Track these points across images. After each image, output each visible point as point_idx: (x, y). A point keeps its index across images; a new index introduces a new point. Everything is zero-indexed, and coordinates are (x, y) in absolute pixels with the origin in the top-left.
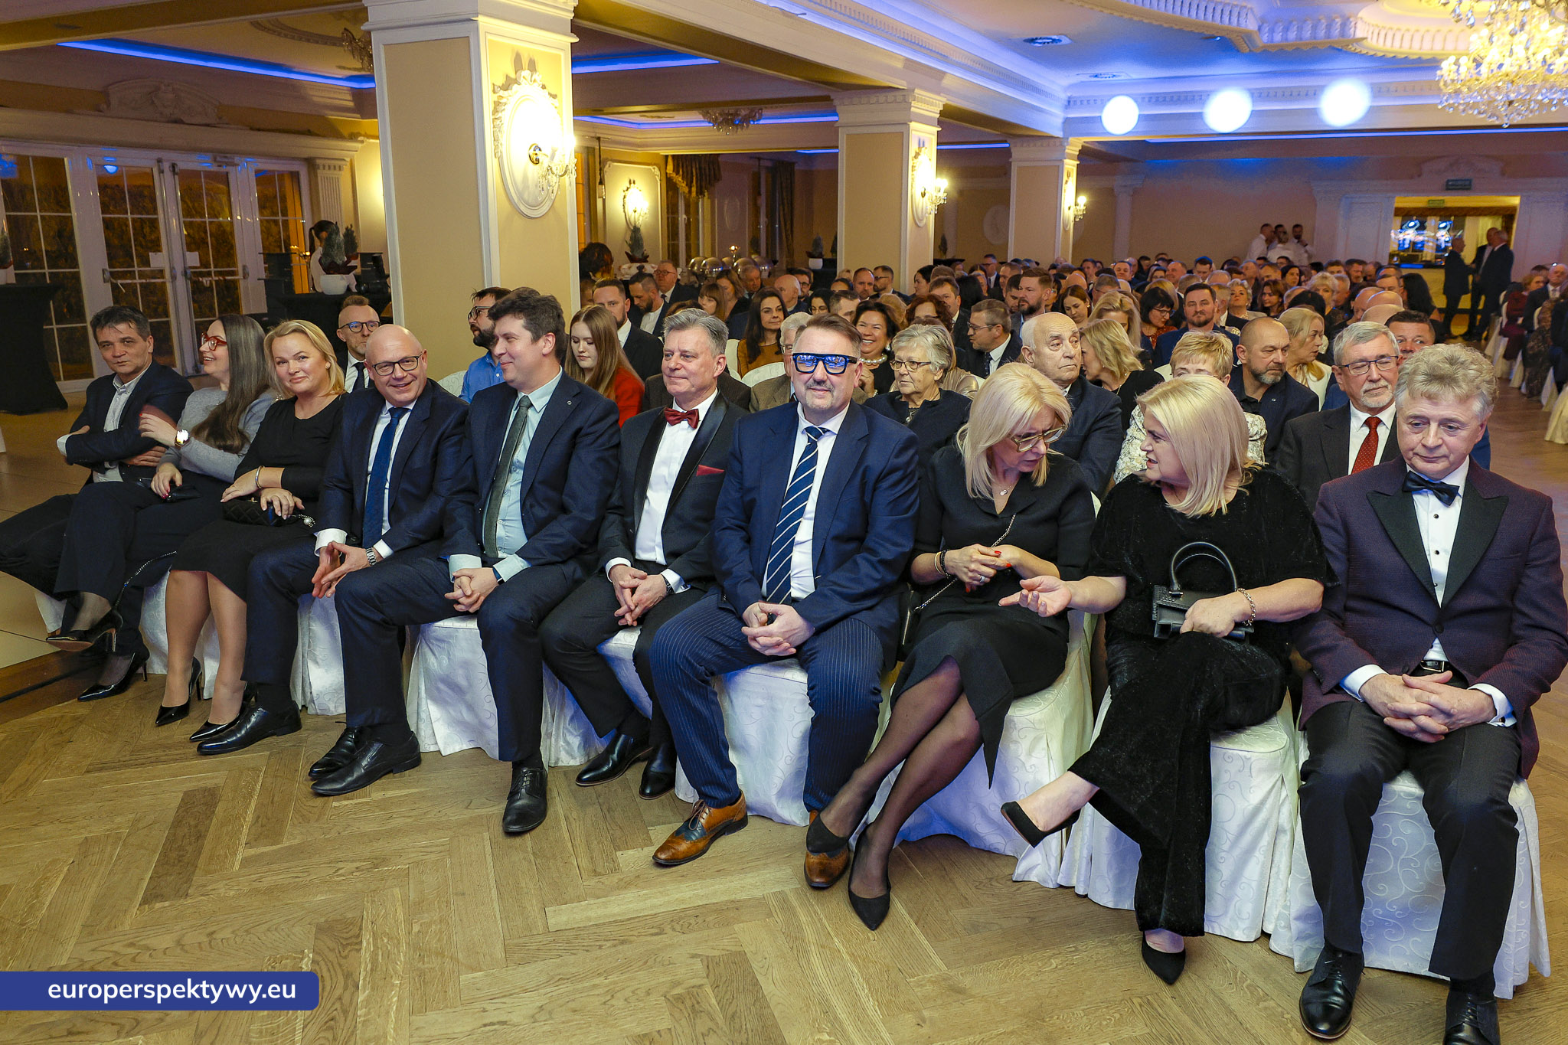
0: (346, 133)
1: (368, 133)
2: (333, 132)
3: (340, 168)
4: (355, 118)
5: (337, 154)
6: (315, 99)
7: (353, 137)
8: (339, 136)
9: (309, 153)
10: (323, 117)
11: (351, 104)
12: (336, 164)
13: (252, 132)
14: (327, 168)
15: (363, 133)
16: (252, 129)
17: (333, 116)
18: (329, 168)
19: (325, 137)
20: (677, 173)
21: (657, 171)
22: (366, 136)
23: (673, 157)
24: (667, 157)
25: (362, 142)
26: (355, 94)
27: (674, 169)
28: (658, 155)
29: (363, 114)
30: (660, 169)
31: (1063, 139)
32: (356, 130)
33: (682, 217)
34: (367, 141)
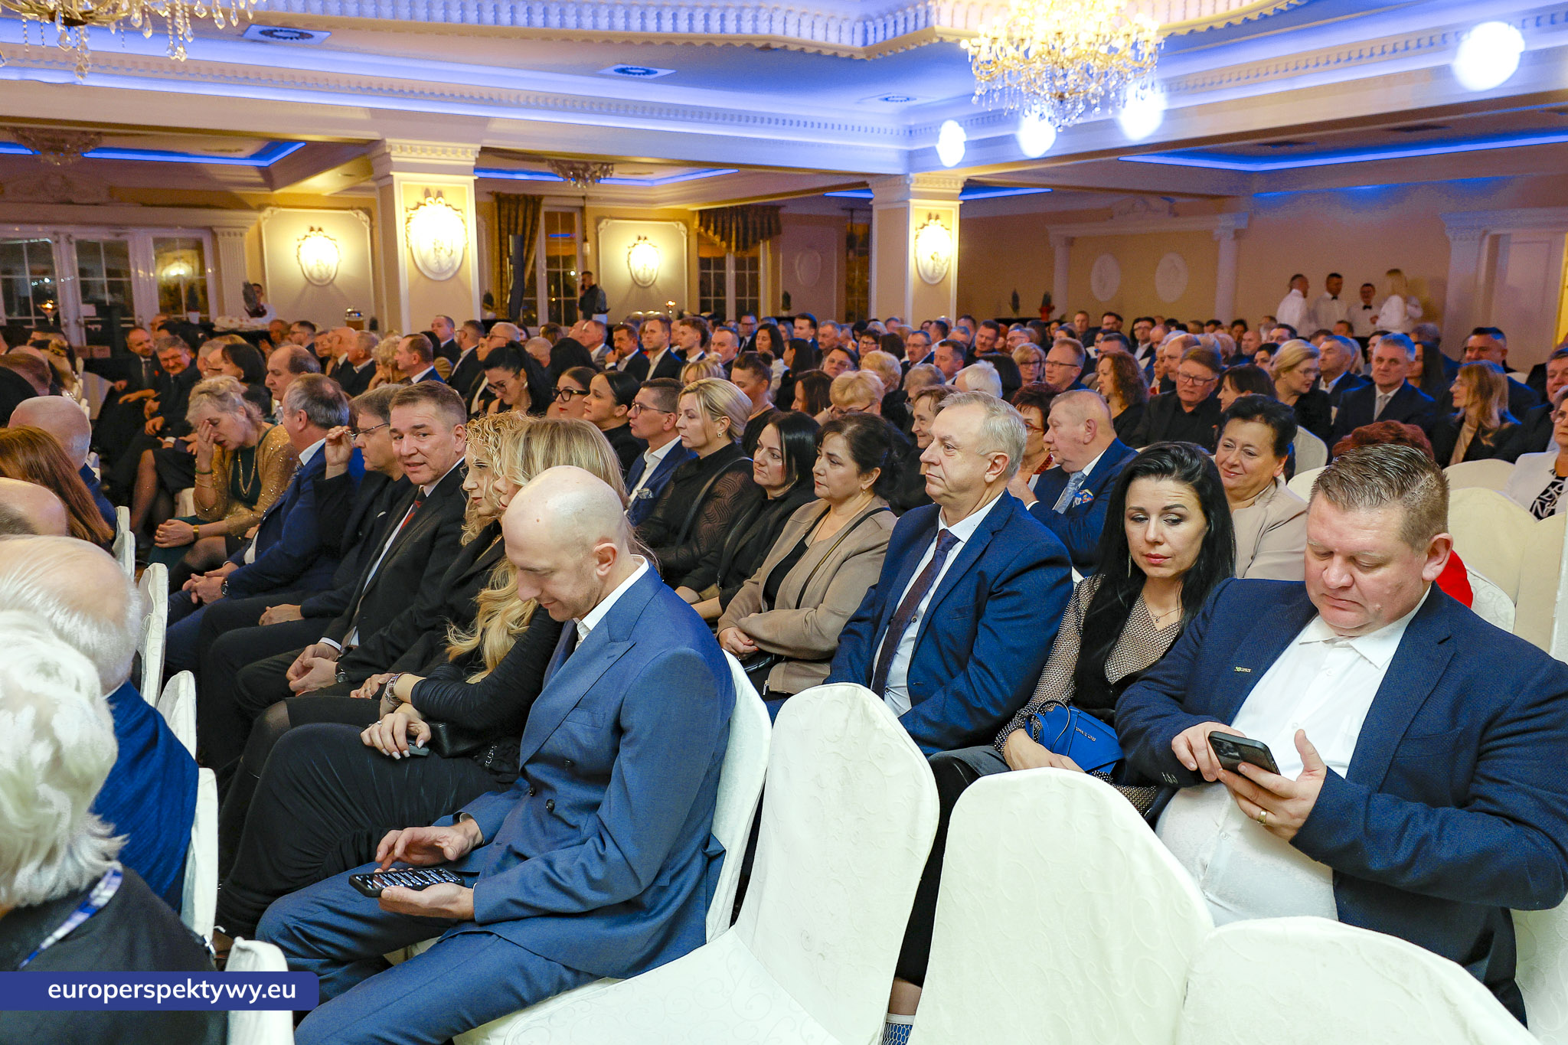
0: (252, 203)
1: (280, 203)
2: (241, 205)
3: (241, 235)
4: (264, 192)
5: (235, 222)
6: (222, 178)
7: (261, 208)
8: (247, 207)
9: (209, 223)
10: (227, 192)
11: (260, 180)
12: (238, 231)
13: (145, 208)
14: (226, 234)
16: (144, 205)
17: (237, 191)
18: (229, 234)
19: (228, 208)
20: (707, 229)
21: (682, 226)
22: (278, 206)
23: (701, 212)
24: (694, 212)
25: (272, 211)
26: (265, 172)
27: (701, 224)
28: (684, 211)
29: (273, 188)
30: (687, 224)
31: (905, 176)
32: (263, 201)
33: (731, 273)
34: (277, 211)
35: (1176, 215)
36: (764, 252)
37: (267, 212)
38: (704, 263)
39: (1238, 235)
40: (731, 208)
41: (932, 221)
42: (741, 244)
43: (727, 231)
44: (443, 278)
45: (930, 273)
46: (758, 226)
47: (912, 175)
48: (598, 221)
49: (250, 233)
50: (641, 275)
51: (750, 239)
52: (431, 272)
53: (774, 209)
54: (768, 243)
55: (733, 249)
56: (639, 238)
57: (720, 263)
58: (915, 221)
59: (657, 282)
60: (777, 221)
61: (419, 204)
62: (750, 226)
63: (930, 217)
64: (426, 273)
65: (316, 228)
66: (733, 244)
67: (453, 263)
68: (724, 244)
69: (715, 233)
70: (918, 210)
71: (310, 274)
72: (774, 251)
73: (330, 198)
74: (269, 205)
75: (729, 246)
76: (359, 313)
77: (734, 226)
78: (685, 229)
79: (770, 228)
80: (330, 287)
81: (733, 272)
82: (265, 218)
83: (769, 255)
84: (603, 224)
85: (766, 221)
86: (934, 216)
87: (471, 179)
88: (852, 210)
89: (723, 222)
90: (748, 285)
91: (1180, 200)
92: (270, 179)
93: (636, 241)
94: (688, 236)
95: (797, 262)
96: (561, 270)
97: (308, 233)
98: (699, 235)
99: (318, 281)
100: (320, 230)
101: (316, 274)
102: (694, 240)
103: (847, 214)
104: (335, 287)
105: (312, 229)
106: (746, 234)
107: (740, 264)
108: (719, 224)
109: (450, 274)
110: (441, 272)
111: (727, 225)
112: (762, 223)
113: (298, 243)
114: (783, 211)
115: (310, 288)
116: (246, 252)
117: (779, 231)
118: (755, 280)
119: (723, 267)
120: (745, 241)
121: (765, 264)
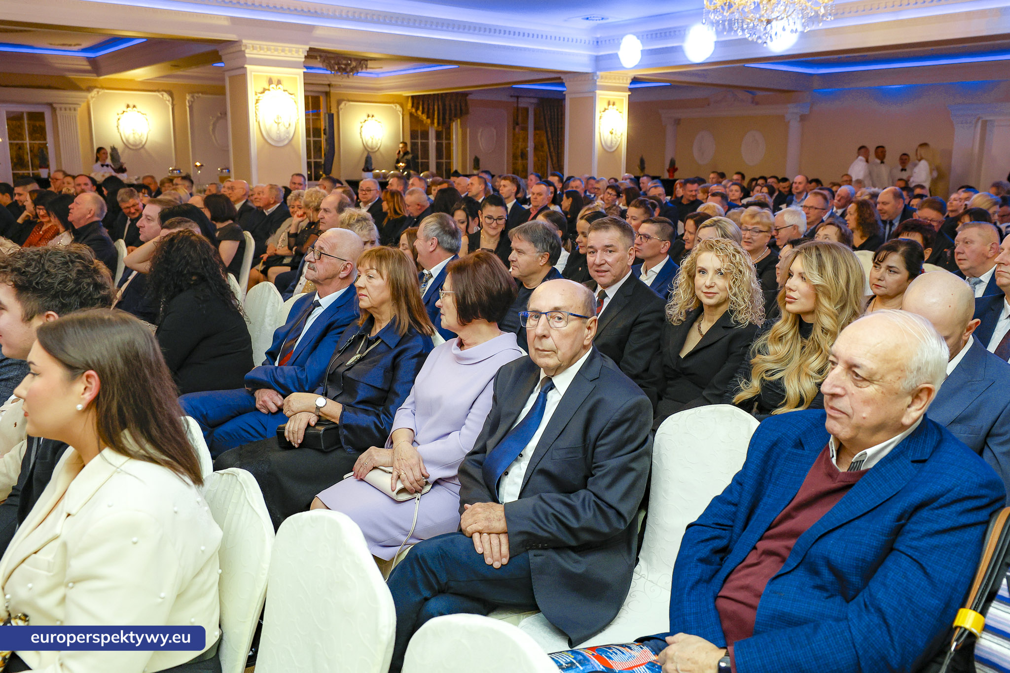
0: (83, 86)
1: (104, 85)
2: (74, 87)
3: (75, 110)
4: (92, 77)
5: (70, 100)
7: (89, 89)
8: (78, 89)
9: (49, 100)
10: (63, 77)
11: (89, 68)
12: (72, 107)
14: (63, 109)
15: (99, 86)
17: (72, 76)
18: (65, 109)
19: (64, 89)
20: (417, 109)
21: (399, 108)
22: (103, 88)
23: (413, 97)
24: (408, 97)
25: (98, 92)
26: (91, 61)
27: (413, 106)
28: (400, 96)
29: (99, 74)
30: (402, 106)
31: (594, 74)
32: (93, 84)
33: (432, 142)
34: (102, 92)
35: (757, 104)
36: (456, 128)
37: (94, 93)
38: (414, 135)
39: (803, 118)
40: (434, 95)
41: (611, 106)
42: (441, 121)
43: (431, 111)
44: (281, 144)
45: (609, 144)
46: (453, 108)
47: (598, 73)
48: (339, 103)
49: (81, 109)
50: (369, 143)
51: (447, 117)
52: (273, 140)
53: (465, 95)
54: (459, 120)
55: (436, 124)
56: (368, 116)
57: (425, 135)
58: (600, 105)
59: (381, 149)
60: (466, 105)
61: (265, 90)
62: (447, 108)
63: (609, 104)
64: (269, 141)
65: (131, 106)
66: (436, 121)
67: (288, 133)
68: (429, 121)
69: (422, 113)
70: (602, 97)
71: (127, 140)
72: (463, 126)
73: (142, 82)
74: (95, 87)
75: (433, 123)
76: (179, 170)
77: (436, 108)
78: (400, 109)
79: (461, 110)
80: (142, 150)
81: (434, 141)
82: (92, 97)
83: (460, 130)
84: (342, 106)
85: (458, 104)
86: (611, 103)
87: (301, 71)
88: (518, 97)
89: (428, 105)
90: (443, 151)
91: (760, 93)
92: (96, 67)
93: (366, 118)
94: (403, 115)
95: (479, 134)
96: (312, 139)
97: (125, 109)
98: (411, 115)
99: (133, 145)
100: (134, 106)
101: (131, 139)
102: (407, 118)
103: (514, 100)
104: (146, 151)
105: (128, 106)
106: (444, 114)
107: (438, 135)
108: (426, 106)
109: (286, 142)
110: (280, 140)
111: (431, 107)
112: (456, 106)
113: (118, 117)
114: (470, 97)
115: (127, 151)
116: (79, 123)
117: (467, 113)
118: (449, 146)
119: (427, 138)
120: (444, 119)
121: (457, 134)
